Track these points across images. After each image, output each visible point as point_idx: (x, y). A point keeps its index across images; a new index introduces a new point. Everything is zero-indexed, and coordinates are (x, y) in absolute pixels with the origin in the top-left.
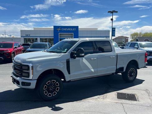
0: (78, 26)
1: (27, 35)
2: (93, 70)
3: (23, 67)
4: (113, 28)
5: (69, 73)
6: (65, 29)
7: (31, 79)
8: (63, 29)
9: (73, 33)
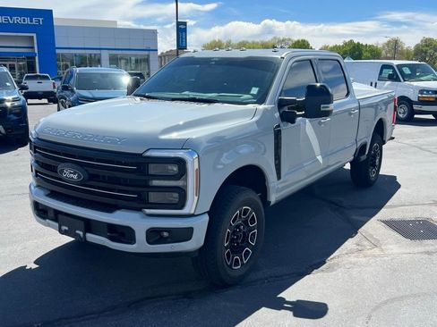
0: (51, 11)
2: (320, 158)
3: (153, 169)
4: (179, 24)
5: (279, 177)
7: (192, 212)
9: (34, 35)
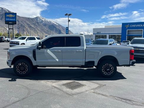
1: (98, 33)
2: (57, 60)
5: (35, 60)
6: (134, 26)
7: (9, 60)
8: (131, 26)
9: (143, 30)
